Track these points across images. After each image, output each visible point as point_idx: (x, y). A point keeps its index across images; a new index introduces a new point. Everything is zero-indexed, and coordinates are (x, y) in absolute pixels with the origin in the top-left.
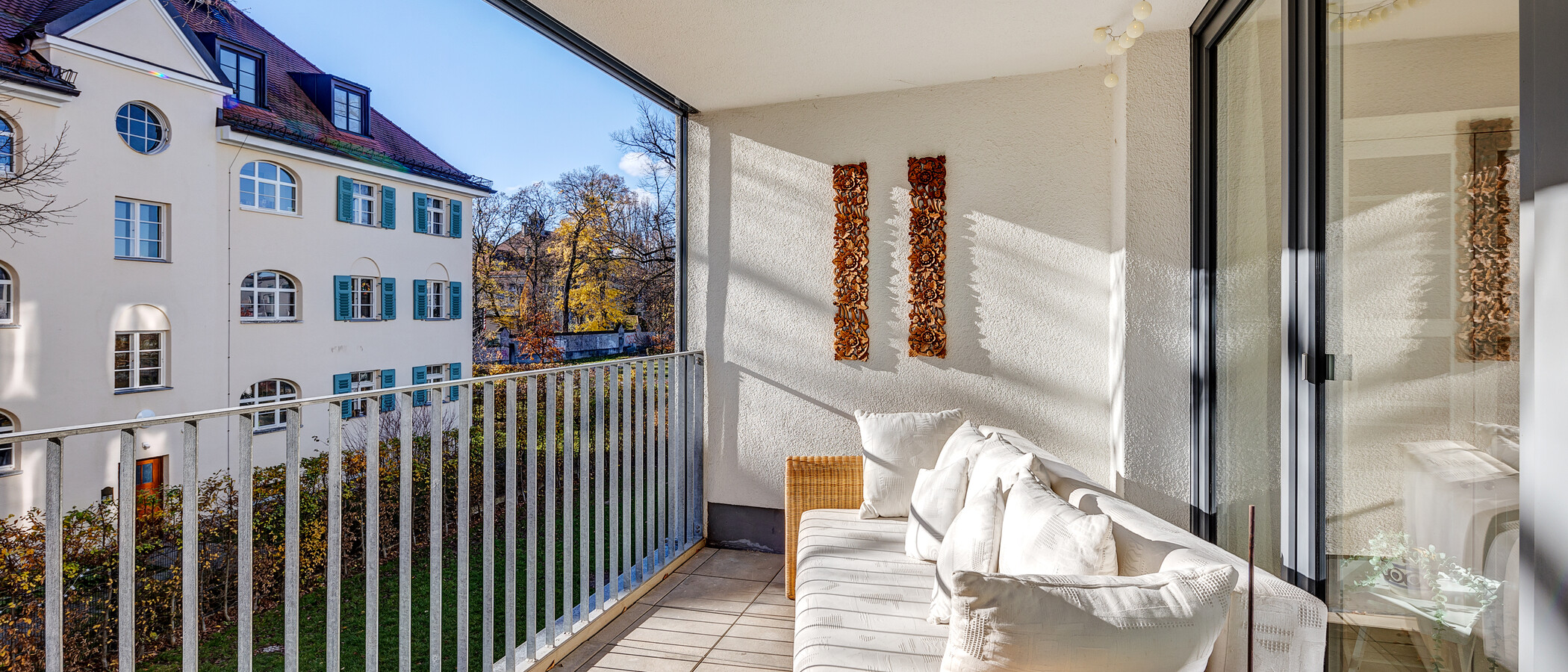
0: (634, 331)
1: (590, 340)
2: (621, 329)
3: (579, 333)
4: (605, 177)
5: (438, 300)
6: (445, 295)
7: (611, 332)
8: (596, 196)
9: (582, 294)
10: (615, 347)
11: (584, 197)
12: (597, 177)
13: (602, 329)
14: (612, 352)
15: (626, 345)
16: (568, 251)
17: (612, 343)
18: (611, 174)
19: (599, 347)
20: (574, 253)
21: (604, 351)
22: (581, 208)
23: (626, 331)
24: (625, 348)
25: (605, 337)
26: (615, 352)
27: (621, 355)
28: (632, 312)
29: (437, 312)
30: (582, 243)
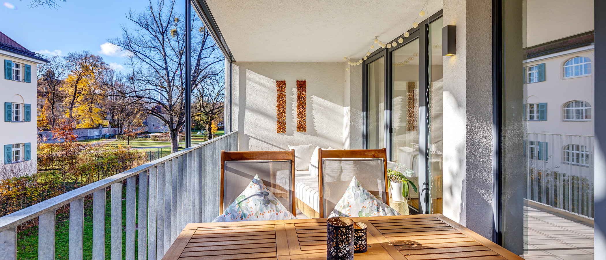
0: (108, 127)
1: (84, 132)
2: (101, 127)
3: (78, 129)
4: (92, 56)
5: (17, 112)
6: (21, 110)
7: (95, 128)
8: (88, 65)
9: (79, 110)
10: (97, 135)
11: (82, 65)
12: (88, 56)
13: (90, 127)
14: (96, 137)
15: (103, 134)
16: (71, 90)
17: (96, 133)
18: (95, 55)
19: (89, 135)
20: (76, 91)
21: (92, 137)
22: (80, 70)
23: (103, 128)
24: (102, 136)
25: (92, 130)
26: (98, 137)
27: (102, 138)
28: (105, 119)
29: (17, 118)
30: (80, 86)
